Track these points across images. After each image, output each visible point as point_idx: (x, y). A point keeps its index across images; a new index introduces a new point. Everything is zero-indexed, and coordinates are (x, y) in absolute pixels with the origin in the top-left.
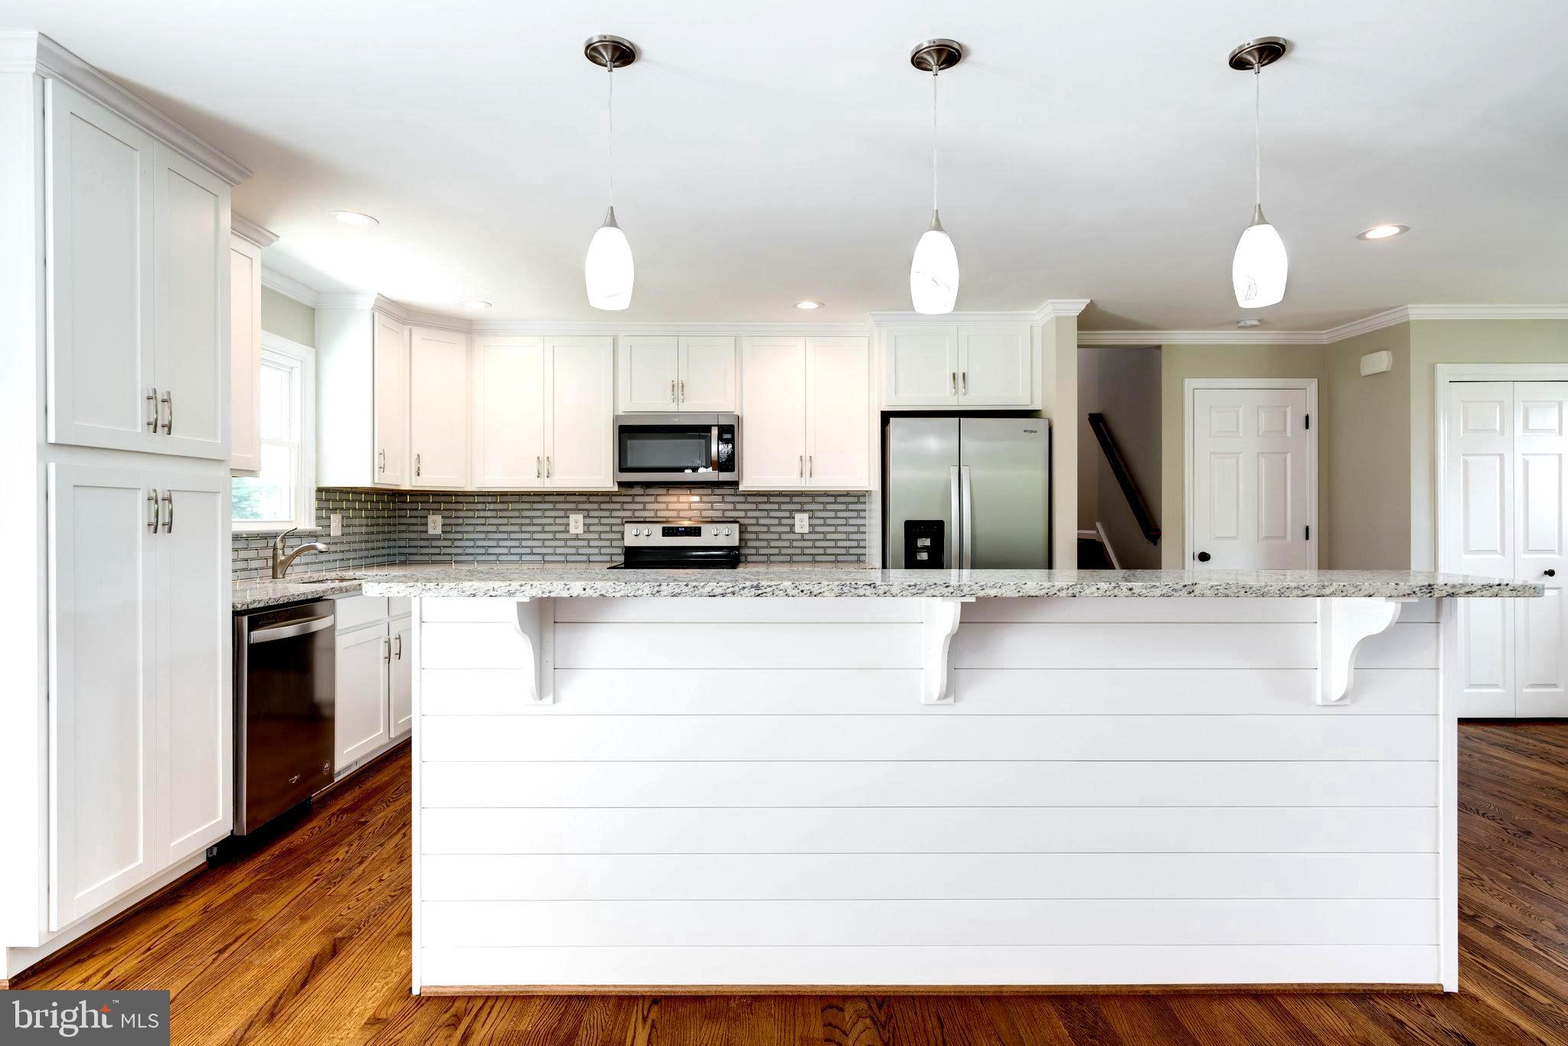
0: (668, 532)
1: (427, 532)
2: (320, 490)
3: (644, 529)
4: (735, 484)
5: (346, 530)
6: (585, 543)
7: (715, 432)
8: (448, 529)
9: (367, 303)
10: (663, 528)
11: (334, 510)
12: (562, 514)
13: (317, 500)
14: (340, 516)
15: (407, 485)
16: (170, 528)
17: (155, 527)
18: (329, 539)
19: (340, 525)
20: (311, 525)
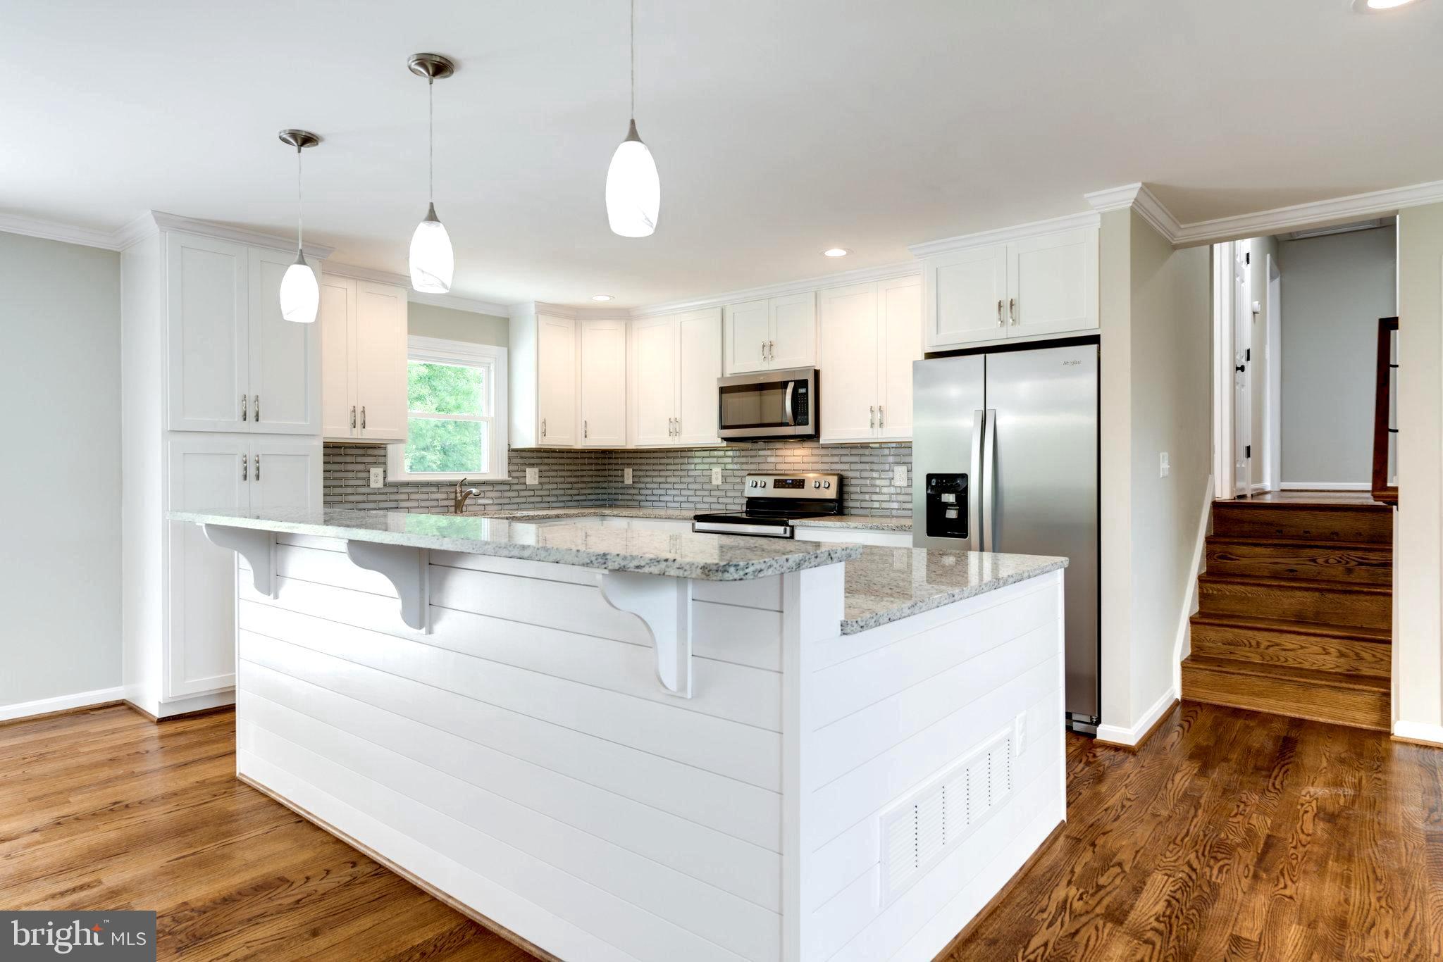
0: (779, 484)
1: (623, 482)
2: (511, 450)
3: (759, 479)
4: (816, 436)
5: (544, 480)
6: (723, 493)
7: (791, 386)
8: (636, 479)
9: (532, 310)
10: (775, 480)
11: (532, 465)
12: (707, 467)
13: (509, 458)
14: (536, 470)
15: (579, 445)
16: (258, 477)
17: (245, 477)
18: (524, 487)
19: (537, 476)
20: (503, 476)
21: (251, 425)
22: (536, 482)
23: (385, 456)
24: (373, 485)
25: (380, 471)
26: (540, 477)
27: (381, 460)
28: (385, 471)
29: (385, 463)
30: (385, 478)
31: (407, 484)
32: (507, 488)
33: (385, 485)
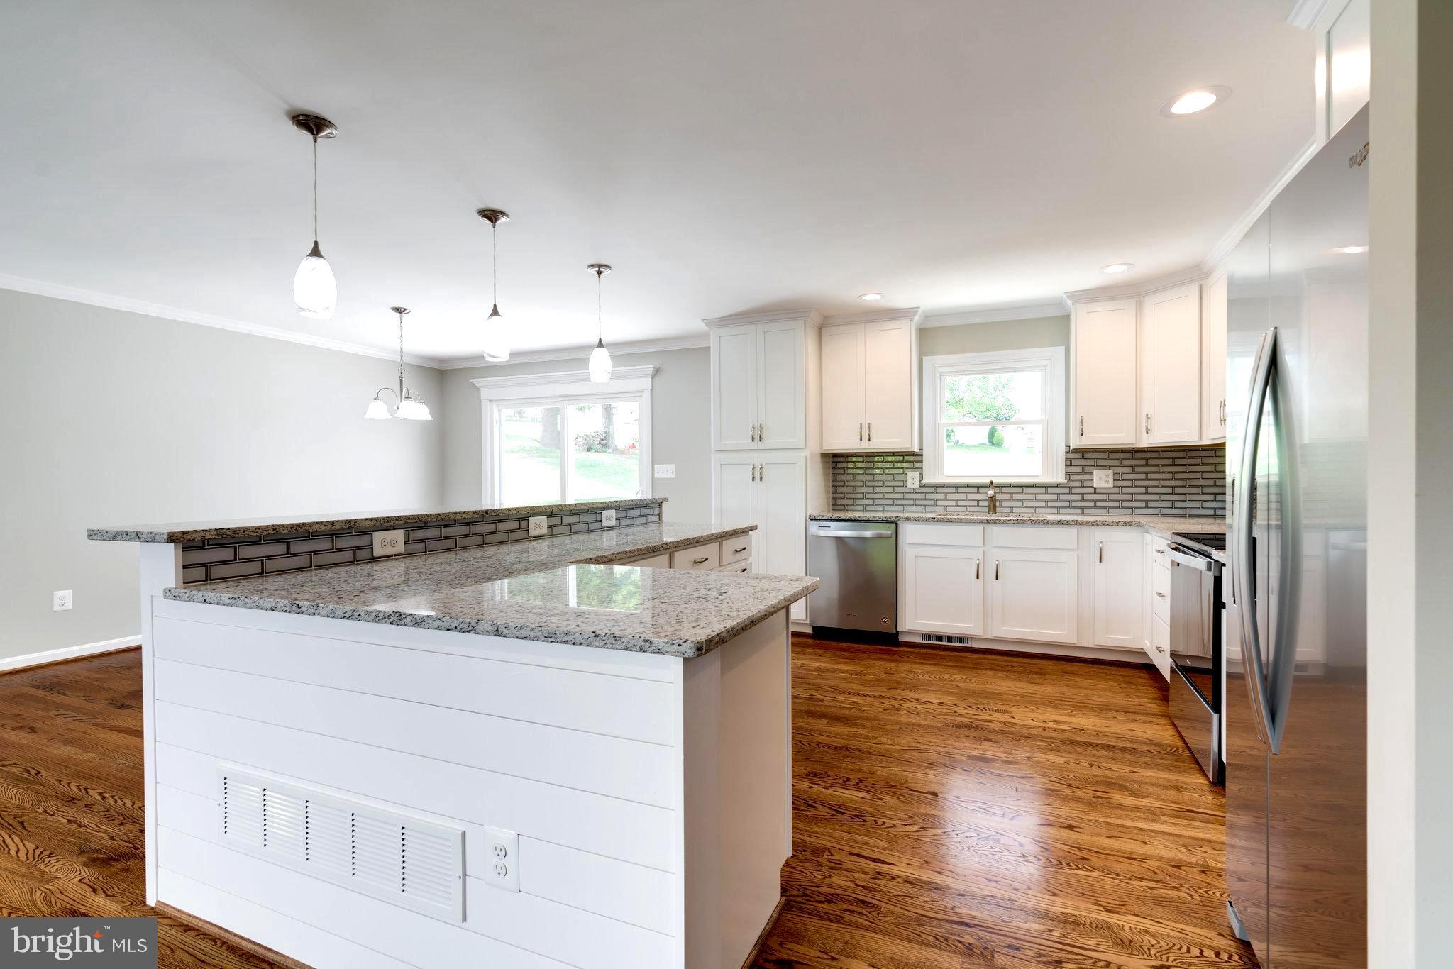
5: (1120, 483)
11: (1101, 467)
13: (1067, 460)
14: (1110, 472)
15: (1145, 442)
16: (761, 479)
17: (753, 478)
18: (1091, 490)
19: (1111, 479)
20: (1060, 478)
21: (757, 445)
22: (1110, 485)
23: (922, 462)
24: (910, 485)
25: (917, 474)
26: (1114, 480)
27: (918, 465)
28: (921, 475)
29: (922, 468)
30: (920, 480)
31: (944, 486)
32: (1067, 491)
33: (921, 486)
